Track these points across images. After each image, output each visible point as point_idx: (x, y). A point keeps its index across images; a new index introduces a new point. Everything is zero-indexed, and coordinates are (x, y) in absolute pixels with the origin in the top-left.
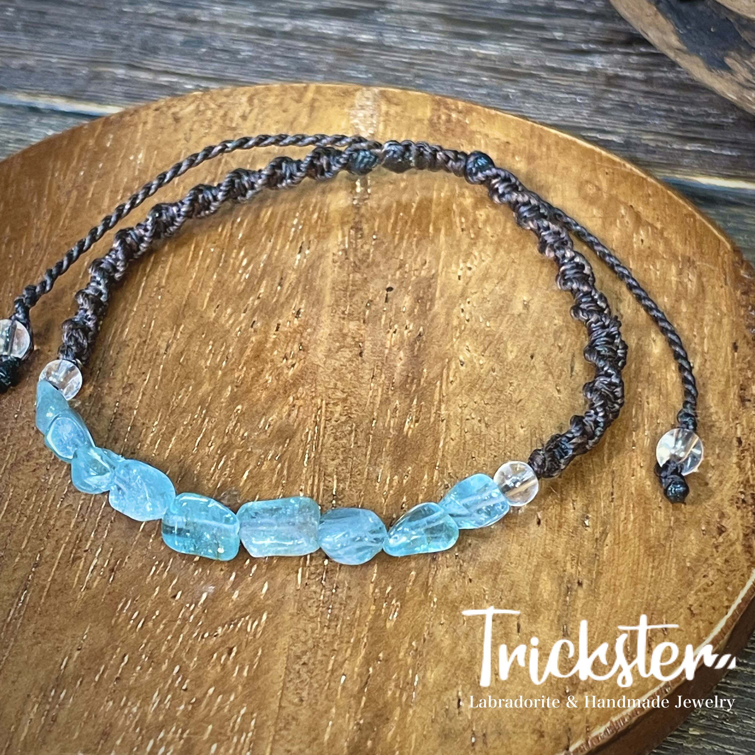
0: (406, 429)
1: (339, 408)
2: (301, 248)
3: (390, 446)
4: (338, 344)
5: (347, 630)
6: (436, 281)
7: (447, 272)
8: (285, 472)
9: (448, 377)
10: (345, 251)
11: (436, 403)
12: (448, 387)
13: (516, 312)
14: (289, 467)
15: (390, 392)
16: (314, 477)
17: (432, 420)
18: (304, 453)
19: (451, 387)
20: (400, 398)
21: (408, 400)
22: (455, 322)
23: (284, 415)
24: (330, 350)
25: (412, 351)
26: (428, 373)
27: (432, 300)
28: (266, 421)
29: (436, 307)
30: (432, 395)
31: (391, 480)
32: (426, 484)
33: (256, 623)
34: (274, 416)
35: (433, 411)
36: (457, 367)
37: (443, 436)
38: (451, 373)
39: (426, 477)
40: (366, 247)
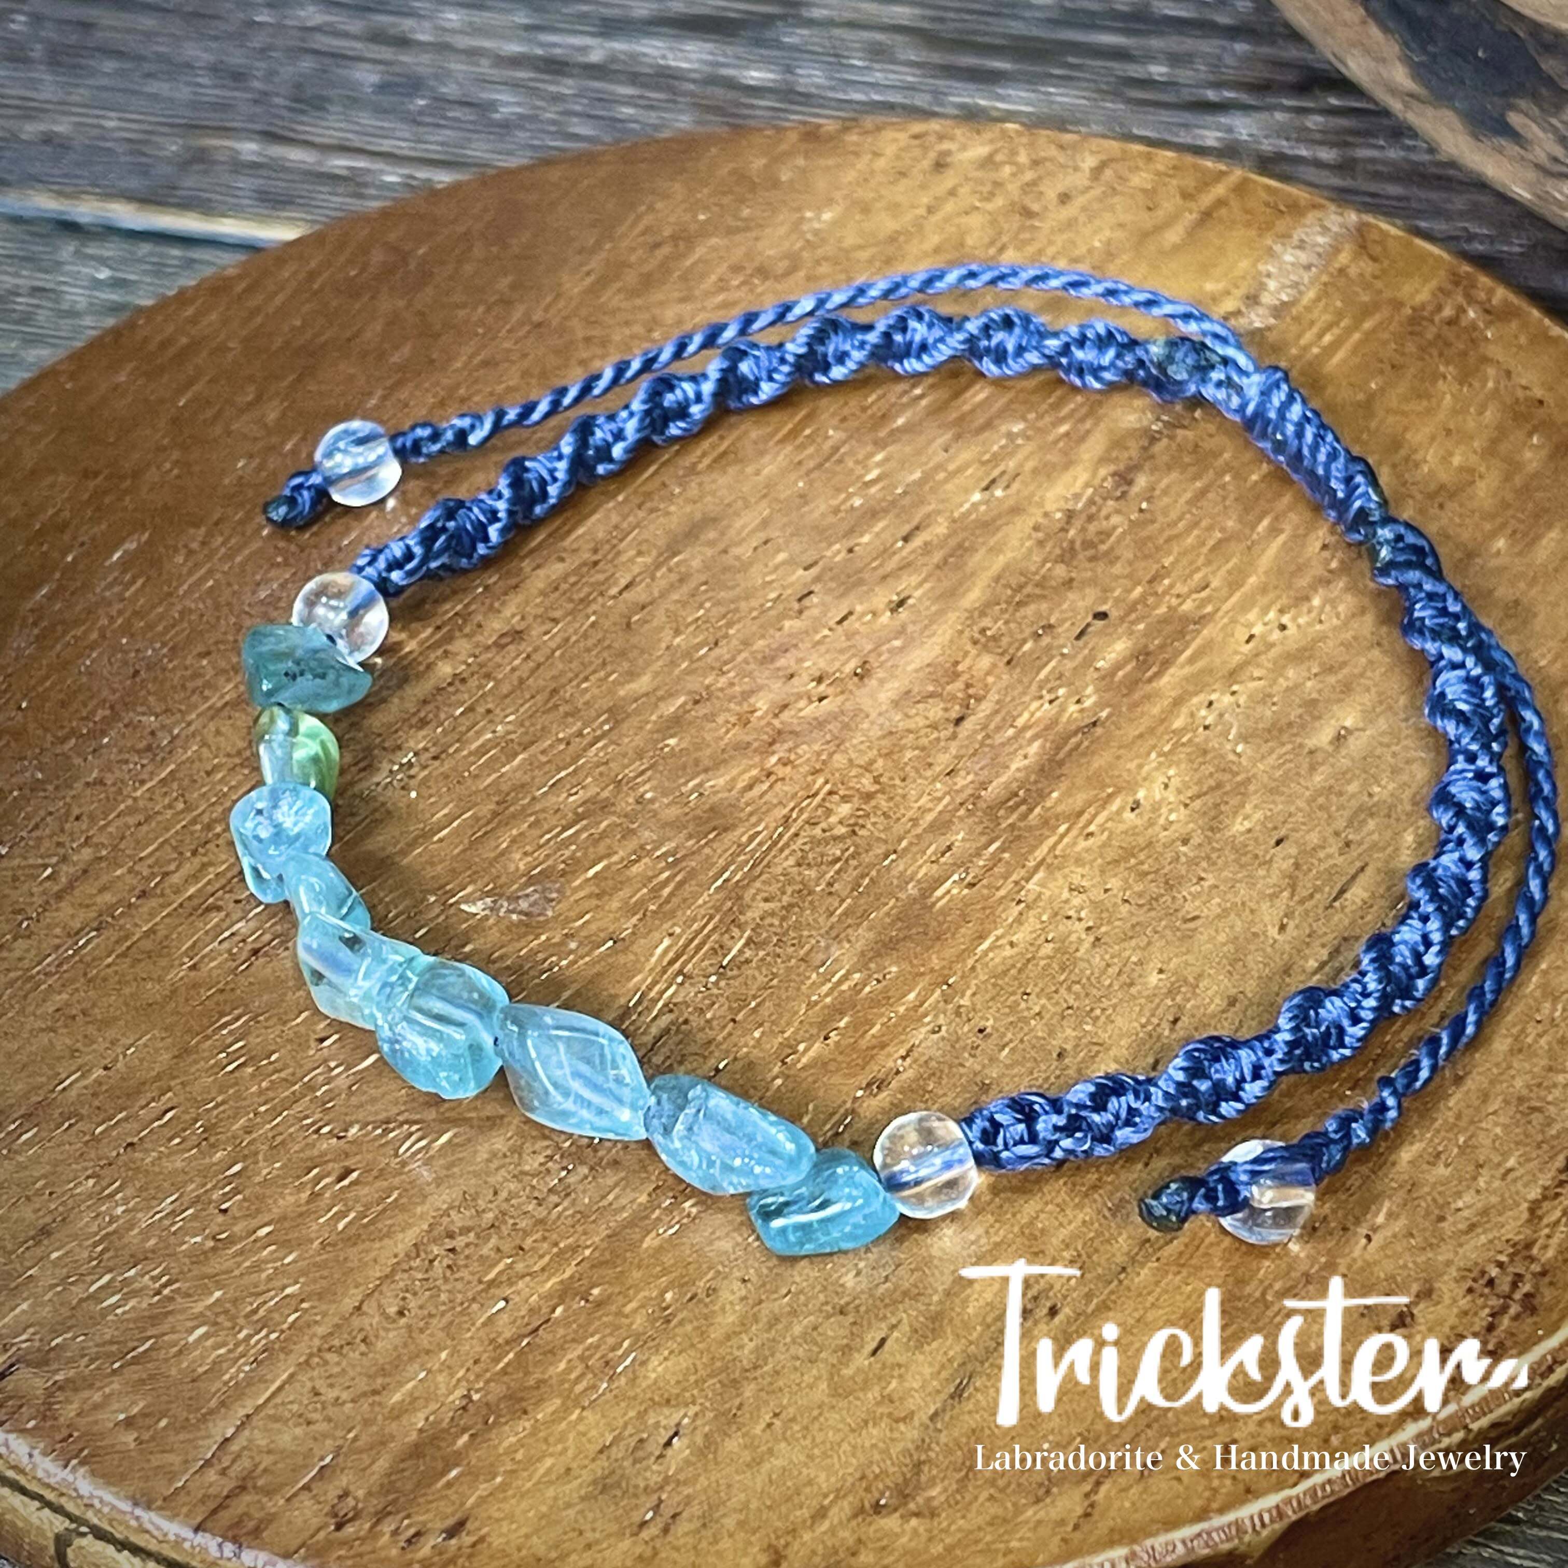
0: (939, 893)
1: (845, 809)
2: (993, 481)
3: (888, 914)
4: (931, 688)
5: (569, 1222)
6: (1198, 632)
7: (1233, 621)
8: (666, 891)
9: (1090, 822)
10: (1070, 515)
11: (1031, 864)
12: (1075, 844)
13: (1311, 743)
14: (681, 884)
15: (962, 812)
16: (711, 918)
17: (1002, 892)
18: (724, 869)
19: (1082, 844)
20: (971, 831)
21: (984, 839)
22: (1178, 724)
23: (740, 785)
24: (908, 692)
25: (1058, 749)
26: (1059, 801)
27: (1166, 664)
28: (700, 785)
29: (1165, 680)
30: (1034, 848)
31: (845, 978)
32: (902, 1009)
33: (423, 1143)
34: (721, 781)
35: (1015, 877)
36: (1119, 812)
37: (999, 932)
38: (1100, 819)
39: (912, 996)
40: (1115, 520)
